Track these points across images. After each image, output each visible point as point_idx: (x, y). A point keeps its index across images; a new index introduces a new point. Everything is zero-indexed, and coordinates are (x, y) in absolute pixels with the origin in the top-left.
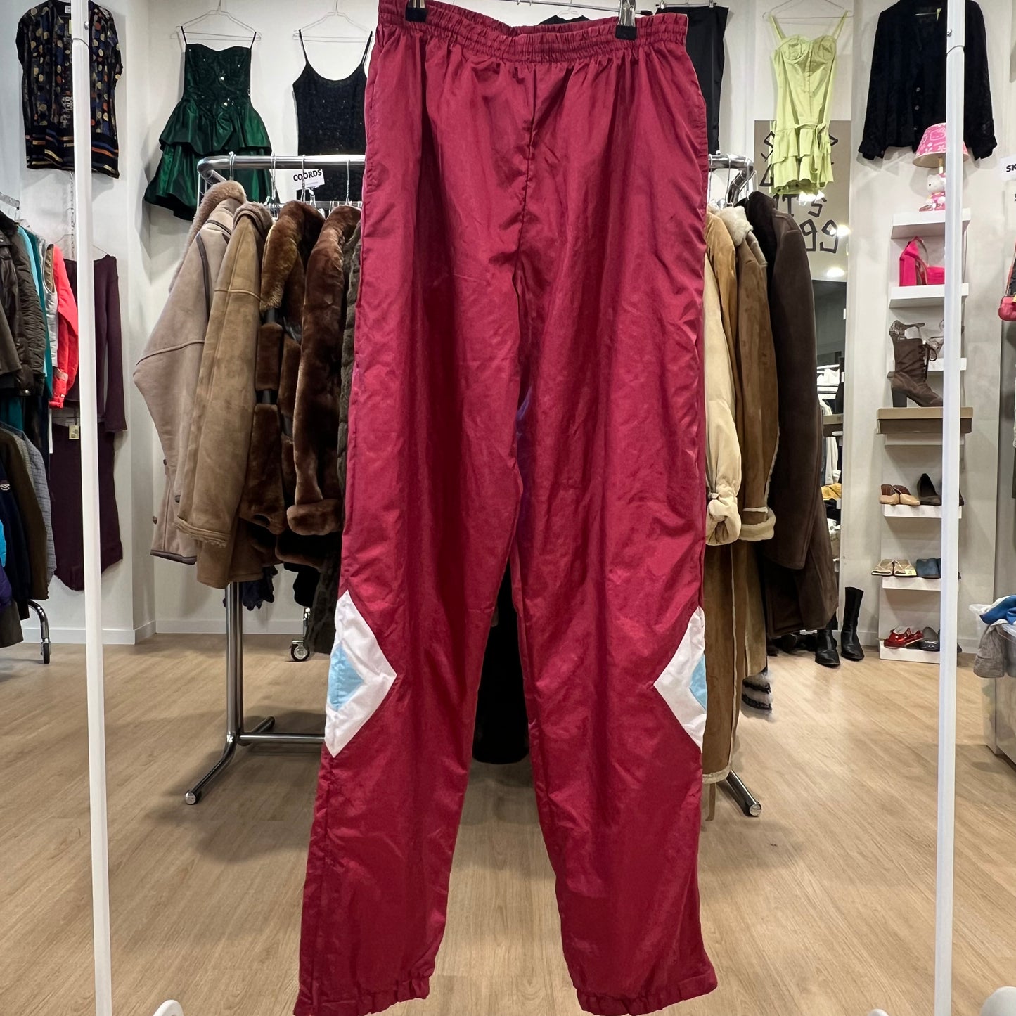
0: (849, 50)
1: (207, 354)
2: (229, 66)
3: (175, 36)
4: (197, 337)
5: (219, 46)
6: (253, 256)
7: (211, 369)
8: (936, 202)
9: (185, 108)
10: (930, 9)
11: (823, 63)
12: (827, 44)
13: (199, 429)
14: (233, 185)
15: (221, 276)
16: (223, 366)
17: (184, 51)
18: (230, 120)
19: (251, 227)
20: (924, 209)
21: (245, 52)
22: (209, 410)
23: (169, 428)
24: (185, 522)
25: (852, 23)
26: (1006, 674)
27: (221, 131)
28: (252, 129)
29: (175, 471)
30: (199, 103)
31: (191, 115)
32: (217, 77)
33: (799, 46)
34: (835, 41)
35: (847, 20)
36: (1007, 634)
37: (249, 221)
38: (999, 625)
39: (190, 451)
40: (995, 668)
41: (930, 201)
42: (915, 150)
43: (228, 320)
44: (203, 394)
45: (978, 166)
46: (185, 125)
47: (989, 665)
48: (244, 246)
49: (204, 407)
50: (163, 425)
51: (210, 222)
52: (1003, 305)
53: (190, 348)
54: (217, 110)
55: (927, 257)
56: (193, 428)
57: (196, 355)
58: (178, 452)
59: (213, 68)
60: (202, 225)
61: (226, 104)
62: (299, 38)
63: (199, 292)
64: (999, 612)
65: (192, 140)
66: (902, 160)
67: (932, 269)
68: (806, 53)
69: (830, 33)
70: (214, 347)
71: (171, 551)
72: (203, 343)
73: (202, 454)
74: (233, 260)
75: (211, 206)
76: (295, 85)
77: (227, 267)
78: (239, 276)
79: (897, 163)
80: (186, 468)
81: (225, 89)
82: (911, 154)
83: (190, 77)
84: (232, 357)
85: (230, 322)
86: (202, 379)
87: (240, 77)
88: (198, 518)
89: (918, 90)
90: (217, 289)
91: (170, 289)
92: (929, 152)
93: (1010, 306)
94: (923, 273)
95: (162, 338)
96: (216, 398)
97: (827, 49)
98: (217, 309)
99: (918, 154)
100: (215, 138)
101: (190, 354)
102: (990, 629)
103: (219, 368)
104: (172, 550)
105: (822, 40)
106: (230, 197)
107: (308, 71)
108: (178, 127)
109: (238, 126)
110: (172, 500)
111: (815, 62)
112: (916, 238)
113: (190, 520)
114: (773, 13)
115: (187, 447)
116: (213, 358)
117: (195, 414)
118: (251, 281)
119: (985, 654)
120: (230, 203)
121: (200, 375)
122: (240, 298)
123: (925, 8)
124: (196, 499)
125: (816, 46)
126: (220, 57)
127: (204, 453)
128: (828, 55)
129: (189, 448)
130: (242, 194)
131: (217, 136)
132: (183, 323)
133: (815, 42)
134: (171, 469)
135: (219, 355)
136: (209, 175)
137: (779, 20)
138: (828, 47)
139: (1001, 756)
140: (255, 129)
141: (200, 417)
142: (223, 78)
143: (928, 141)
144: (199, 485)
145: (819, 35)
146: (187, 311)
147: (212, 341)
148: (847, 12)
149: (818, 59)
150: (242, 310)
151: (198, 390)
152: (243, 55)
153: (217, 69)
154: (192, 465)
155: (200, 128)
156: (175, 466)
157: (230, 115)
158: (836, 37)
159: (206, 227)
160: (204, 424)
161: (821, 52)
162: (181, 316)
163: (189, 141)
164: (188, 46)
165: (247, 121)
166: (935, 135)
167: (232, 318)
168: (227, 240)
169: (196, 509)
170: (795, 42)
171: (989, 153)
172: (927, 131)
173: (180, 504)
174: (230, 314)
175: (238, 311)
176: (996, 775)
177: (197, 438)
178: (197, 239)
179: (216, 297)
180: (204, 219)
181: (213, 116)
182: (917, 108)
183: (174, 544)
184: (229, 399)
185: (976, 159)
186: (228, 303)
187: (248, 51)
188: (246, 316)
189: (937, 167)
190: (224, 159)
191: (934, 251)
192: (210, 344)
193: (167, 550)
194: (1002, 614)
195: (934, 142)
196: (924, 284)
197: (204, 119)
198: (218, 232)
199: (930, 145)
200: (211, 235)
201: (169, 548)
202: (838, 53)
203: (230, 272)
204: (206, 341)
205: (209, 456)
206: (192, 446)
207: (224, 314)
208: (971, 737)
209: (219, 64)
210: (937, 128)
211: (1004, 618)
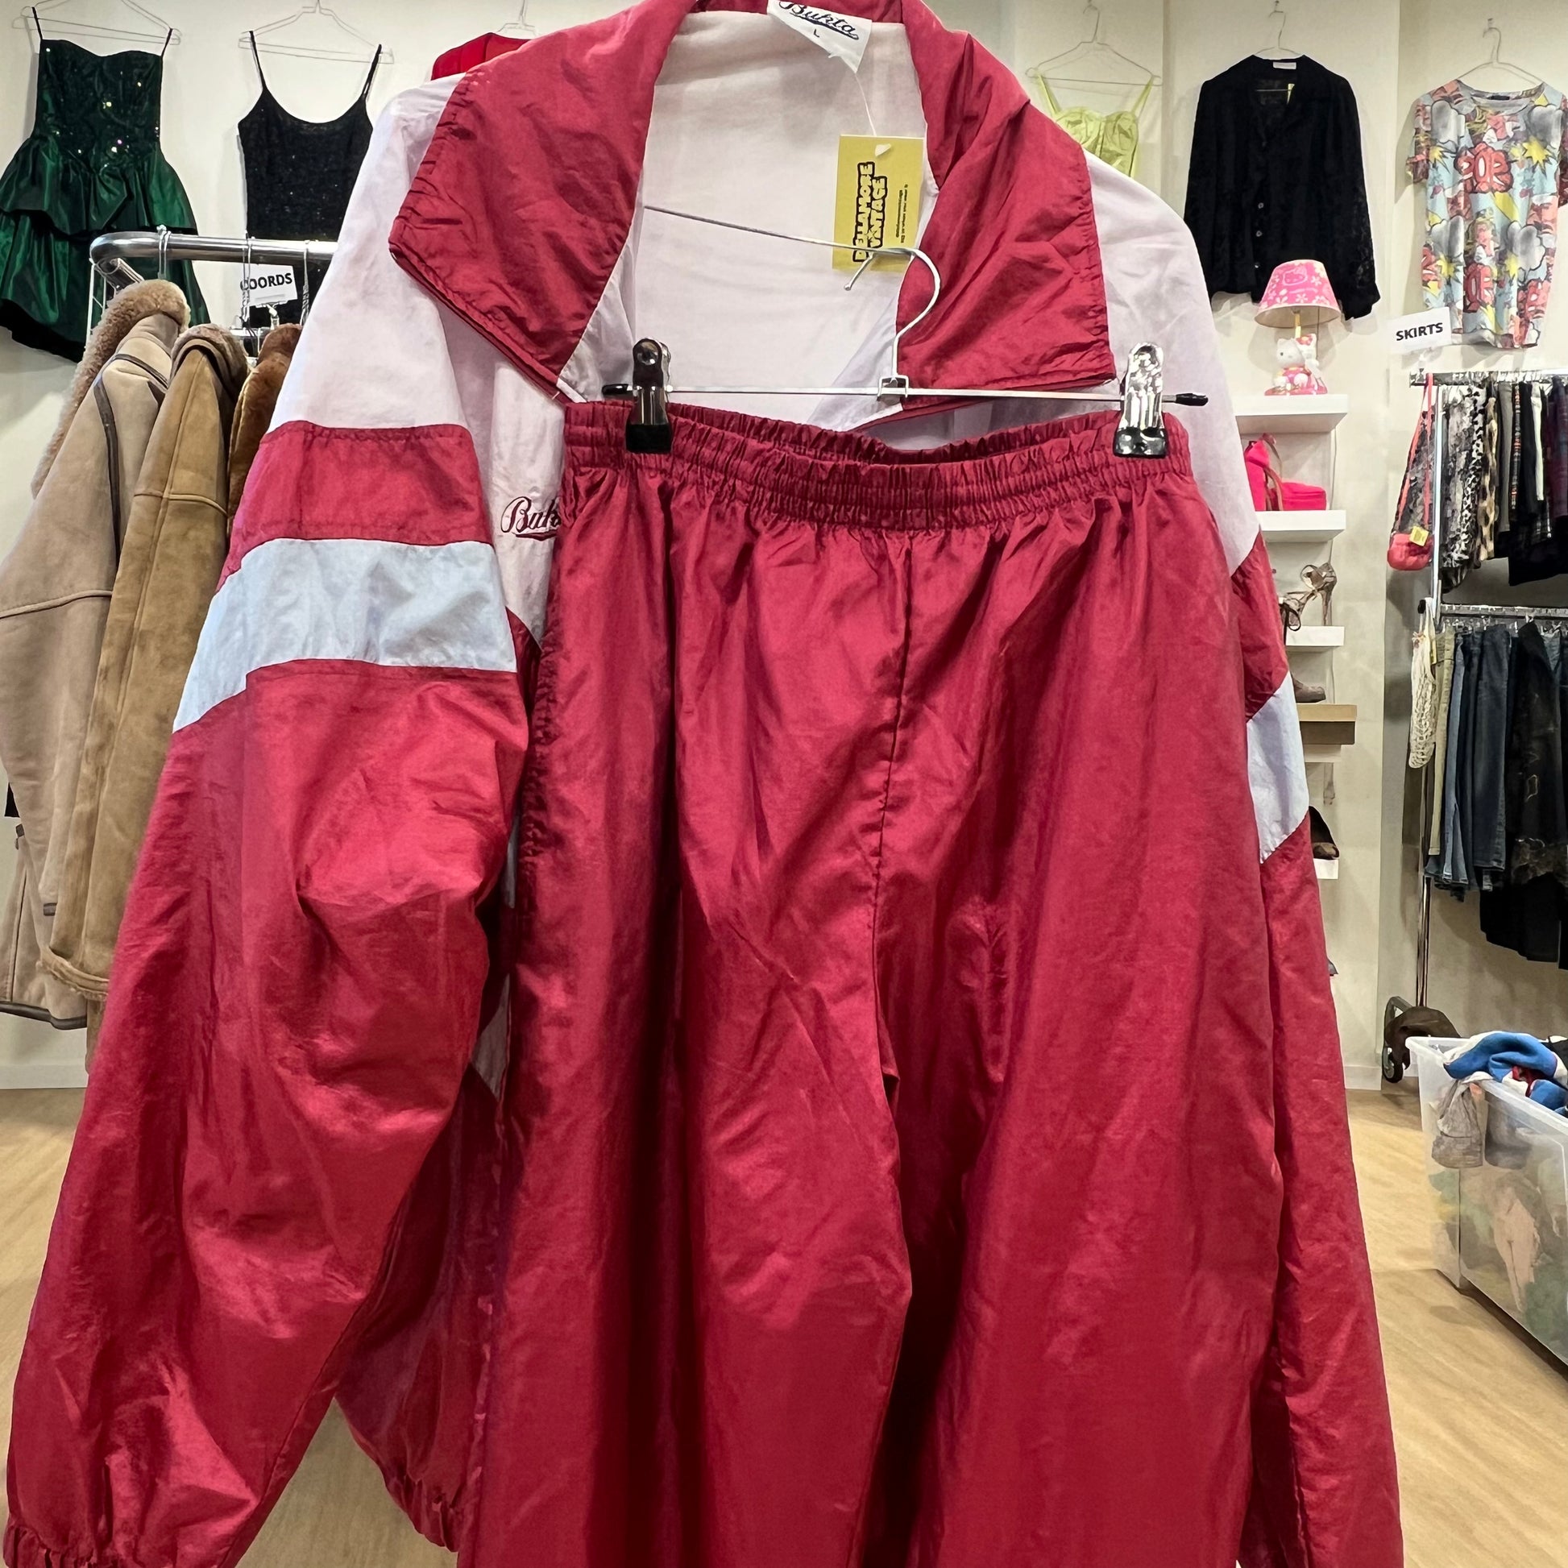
0: (1156, 137)
1: (117, 621)
2: (120, 84)
3: (20, 23)
4: (95, 585)
5: (103, 48)
6: (213, 430)
7: (126, 650)
8: (1291, 381)
9: (37, 150)
10: (1277, 83)
11: (1119, 155)
12: (1125, 125)
13: (100, 772)
14: (168, 290)
15: (147, 466)
16: (152, 645)
17: (38, 51)
18: (122, 177)
19: (208, 372)
20: (1273, 392)
21: (151, 62)
22: (121, 736)
23: (31, 764)
24: (66, 963)
25: (1159, 97)
26: (1485, 1163)
27: (105, 195)
28: (163, 196)
29: (42, 853)
30: (65, 145)
31: (50, 164)
32: (99, 101)
33: (1083, 125)
34: (1135, 121)
35: (1153, 89)
36: (1488, 1096)
37: (205, 359)
38: (1476, 1083)
39: (81, 814)
40: (1468, 1152)
41: (1281, 381)
42: (1257, 298)
43: (161, 555)
44: (109, 700)
45: (1349, 330)
46: (36, 180)
47: (1461, 1147)
48: (195, 408)
49: (111, 726)
50: (20, 759)
51: (120, 357)
52: (1394, 546)
53: (78, 605)
54: (97, 158)
55: (1280, 465)
56: (86, 770)
57: (92, 620)
58: (51, 813)
59: (91, 86)
60: (104, 360)
61: (114, 149)
62: (249, 45)
63: (99, 494)
64: (1475, 1059)
65: (50, 206)
66: (1235, 314)
67: (1288, 486)
68: (1094, 136)
69: (1129, 108)
70: (134, 607)
71: (26, 1000)
72: (110, 597)
73: (106, 821)
74: (174, 437)
75: (122, 327)
76: (241, 125)
77: (161, 450)
78: (187, 467)
79: (1228, 318)
80: (70, 849)
81: (112, 123)
82: (1249, 304)
83: (47, 97)
84: (171, 628)
85: (167, 558)
86: (107, 670)
87: (141, 104)
88: (95, 956)
89: (1261, 206)
90: (141, 490)
91: (37, 485)
92: (1282, 304)
93: (1405, 548)
94: (1274, 492)
95: (20, 584)
96: (134, 710)
97: (1125, 133)
98: (138, 531)
99: (1263, 306)
100: (92, 207)
101: (81, 618)
102: (1461, 1089)
103: (143, 648)
104: (30, 996)
105: (1119, 117)
106: (158, 311)
107: (266, 100)
108: (23, 184)
109: (136, 189)
110: (37, 911)
111: (1108, 151)
112: (1265, 436)
113: (78, 958)
114: (1042, 69)
115: (72, 804)
116: (131, 629)
117: (91, 740)
118: (211, 479)
119: (1454, 1129)
120: (161, 324)
121: (103, 661)
122: (190, 510)
123: (1271, 82)
124: (91, 916)
125: (1110, 126)
126: (105, 67)
127: (109, 820)
128: (1127, 143)
129: (77, 808)
130: (182, 307)
131: (96, 204)
132: (66, 557)
133: (1108, 120)
134: (34, 848)
135: (143, 622)
136: (112, 267)
137: (1050, 82)
138: (1126, 128)
139: (1470, 1291)
140: (168, 198)
141: (101, 748)
142: (109, 104)
143: (1279, 287)
144: (98, 887)
145: (1111, 111)
146: (73, 533)
147: (128, 595)
148: (1153, 77)
149: (1112, 148)
150: (192, 534)
151: (97, 692)
152: (146, 66)
153: (99, 88)
154: (82, 843)
155: (64, 187)
156: (46, 842)
157: (121, 170)
158: (1137, 113)
159: (113, 367)
160: (109, 760)
161: (1116, 137)
162: (60, 541)
163: (45, 208)
164: (44, 44)
165: (154, 181)
166: (1291, 277)
167: (171, 551)
168: (160, 397)
169: (92, 937)
170: (1078, 118)
171: (1366, 310)
172: (1277, 270)
173: (56, 922)
174: (167, 539)
175: (184, 536)
176: (1475, 1332)
177: (94, 789)
178: (97, 389)
179: (136, 509)
180: (108, 351)
181: (90, 170)
182: (1259, 234)
183: (33, 989)
184: (164, 711)
185: (1347, 317)
186: (163, 520)
187: (158, 61)
188: (200, 547)
189: (1293, 327)
190: (146, 238)
191: (1288, 457)
192: (123, 602)
193: (16, 999)
194: (1479, 1063)
195: (1289, 289)
196: (1275, 508)
197: (72, 173)
198: (141, 379)
199: (1284, 292)
200: (126, 384)
201: (21, 996)
202: (1140, 141)
203: (168, 459)
204: (114, 594)
205: (121, 829)
206: (83, 807)
207: (154, 541)
208: (1409, 1254)
209: (104, 80)
210: (1293, 267)
211: (1485, 1069)
